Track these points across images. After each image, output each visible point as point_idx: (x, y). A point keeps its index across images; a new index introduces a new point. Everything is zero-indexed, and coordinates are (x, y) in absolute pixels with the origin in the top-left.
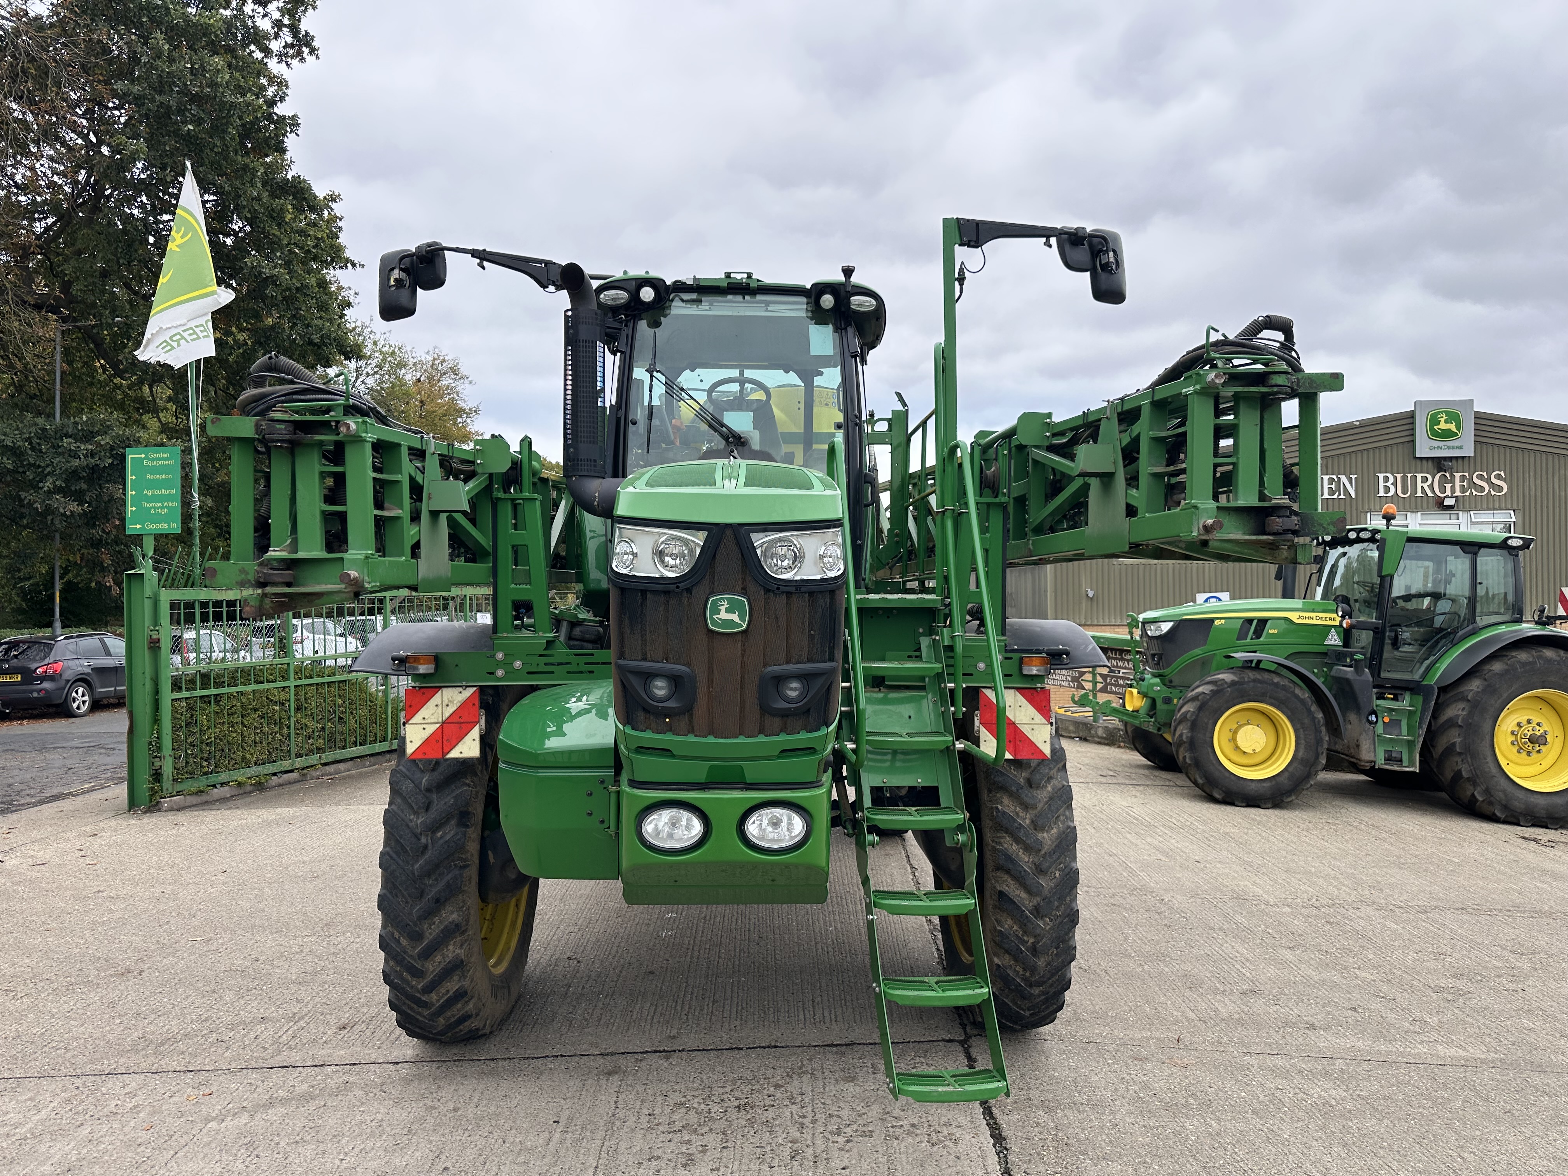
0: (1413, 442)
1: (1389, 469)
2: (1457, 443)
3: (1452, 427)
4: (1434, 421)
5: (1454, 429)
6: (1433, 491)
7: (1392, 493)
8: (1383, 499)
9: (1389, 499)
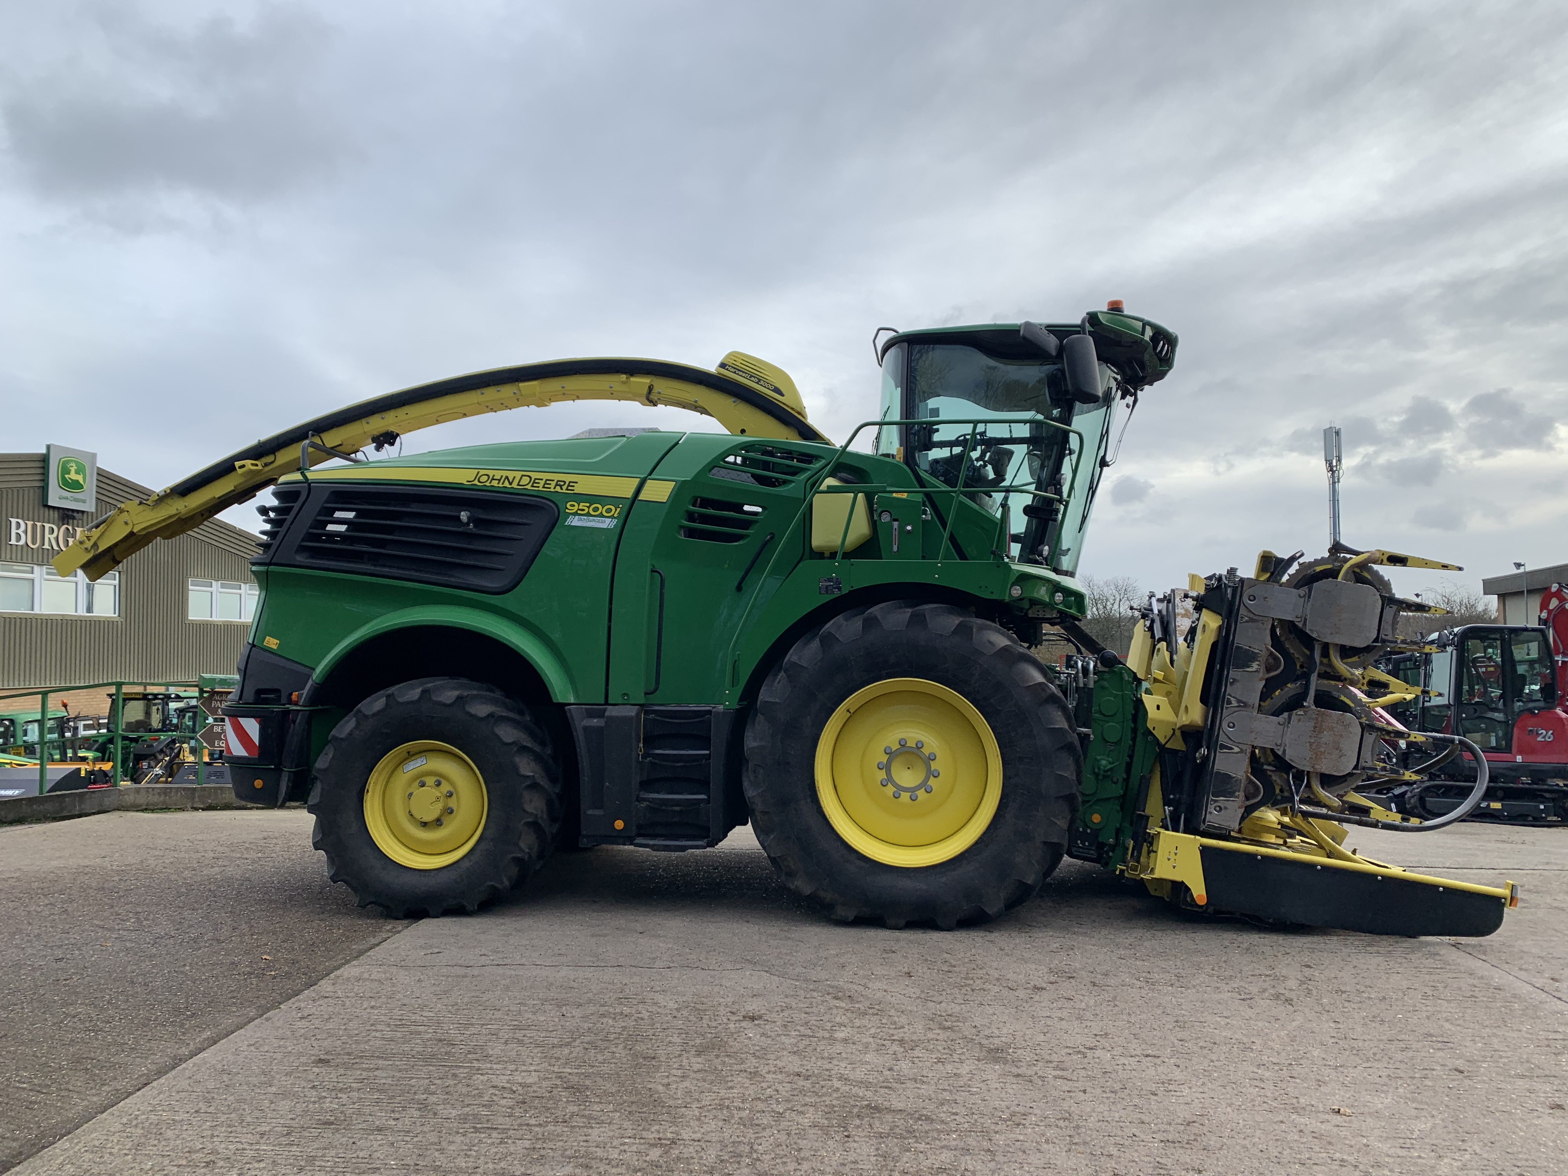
1: (20, 515)
3: (80, 478)
4: (65, 469)
5: (81, 482)
6: (58, 545)
7: (22, 542)
8: (14, 547)
9: (19, 548)
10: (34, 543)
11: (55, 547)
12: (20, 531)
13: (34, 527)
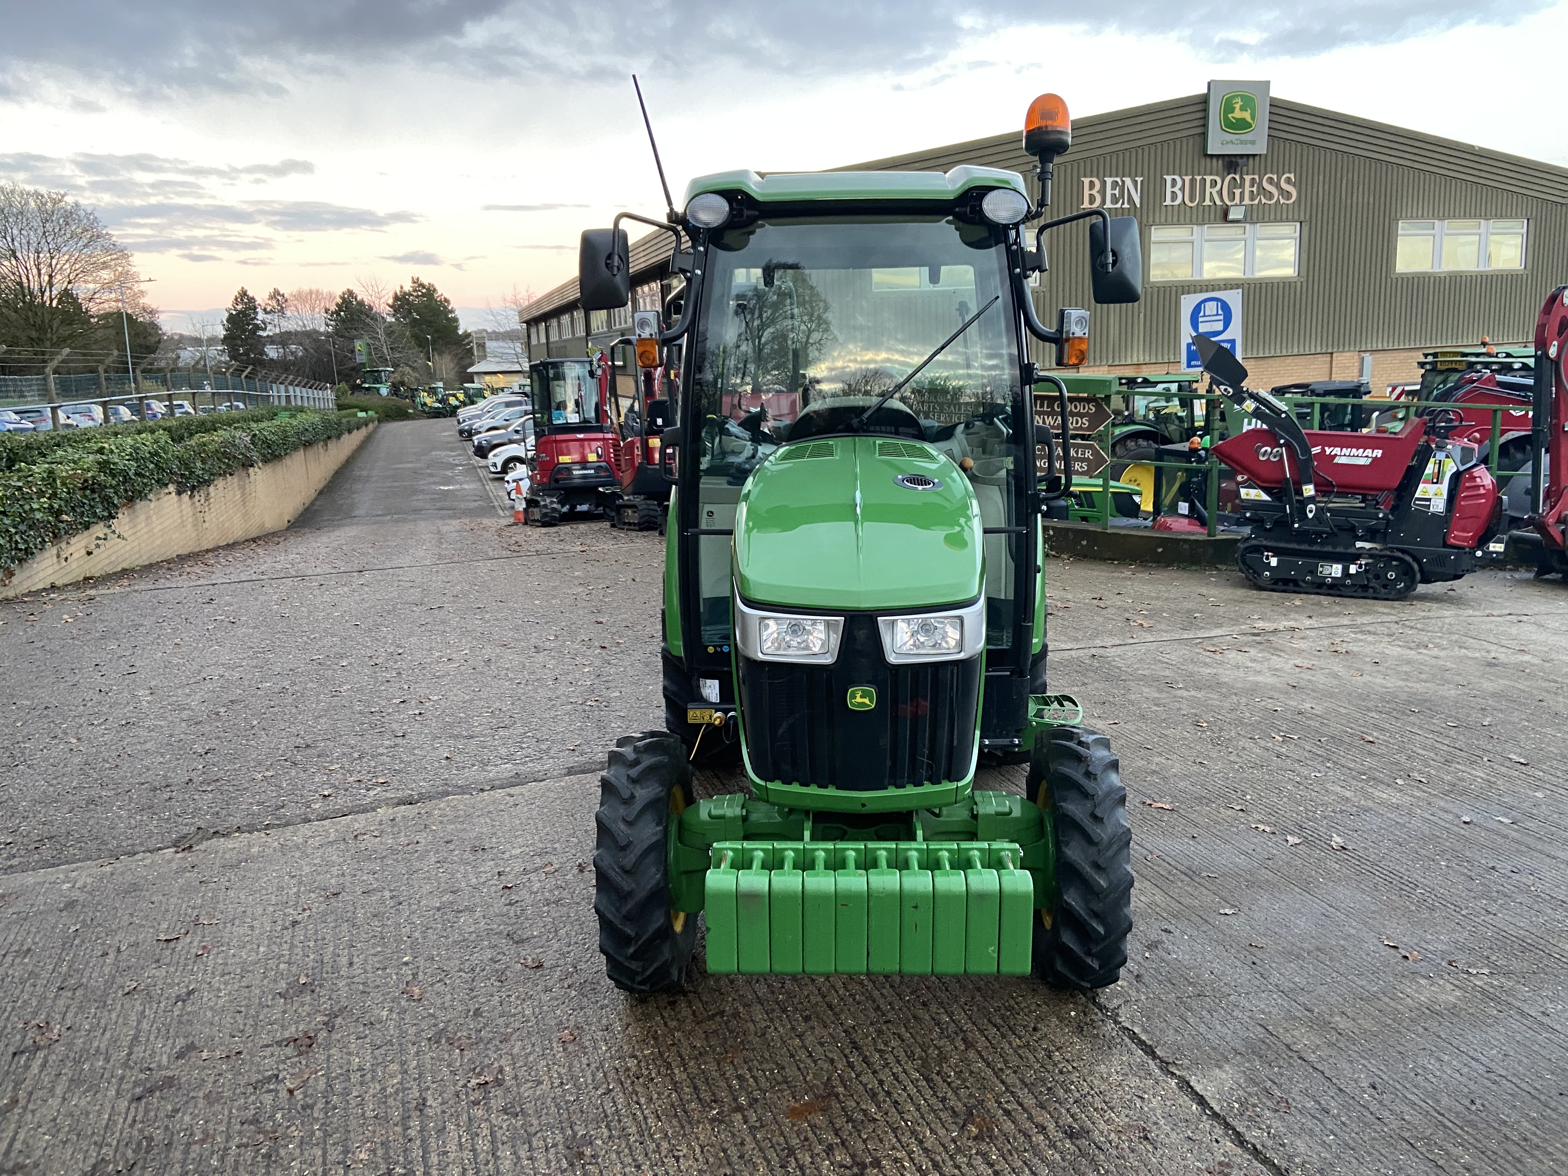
0: (1204, 135)
1: (1177, 171)
2: (1249, 137)
3: (1247, 115)
4: (1229, 108)
5: (1249, 119)
6: (1222, 199)
7: (1179, 201)
8: (1170, 209)
9: (1176, 209)
10: (1192, 200)
11: (1218, 202)
12: (1175, 189)
13: (1193, 181)
